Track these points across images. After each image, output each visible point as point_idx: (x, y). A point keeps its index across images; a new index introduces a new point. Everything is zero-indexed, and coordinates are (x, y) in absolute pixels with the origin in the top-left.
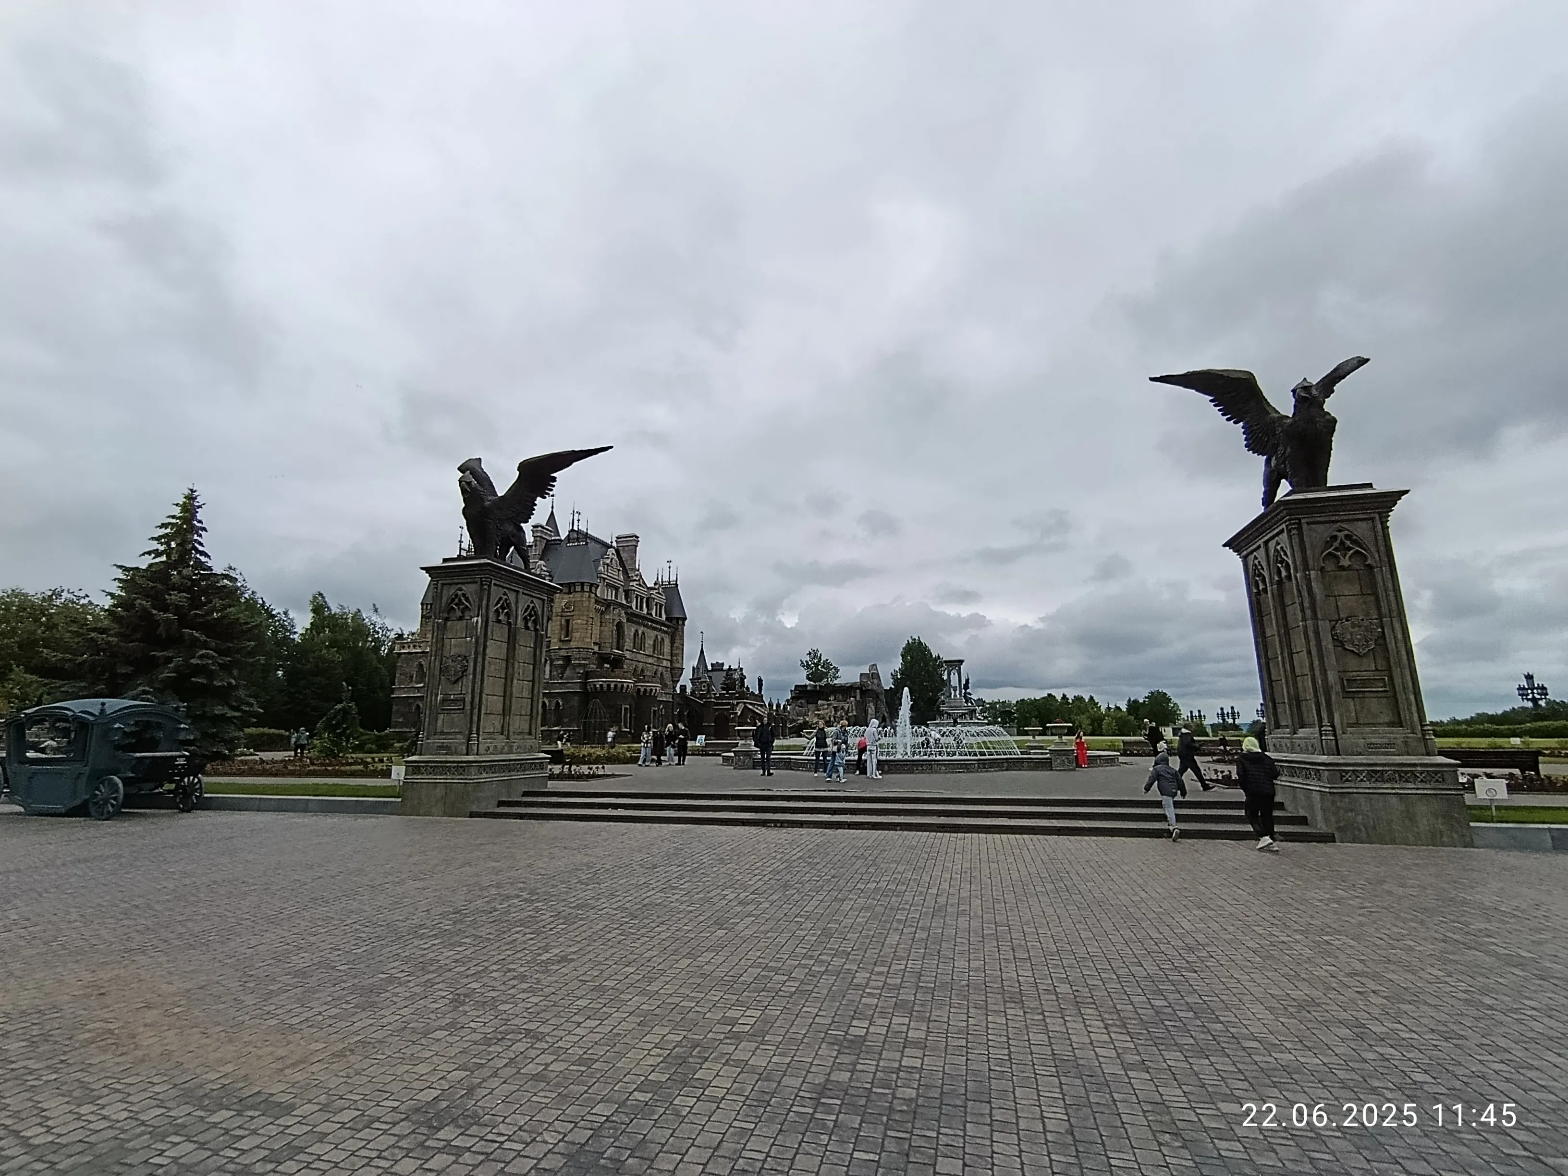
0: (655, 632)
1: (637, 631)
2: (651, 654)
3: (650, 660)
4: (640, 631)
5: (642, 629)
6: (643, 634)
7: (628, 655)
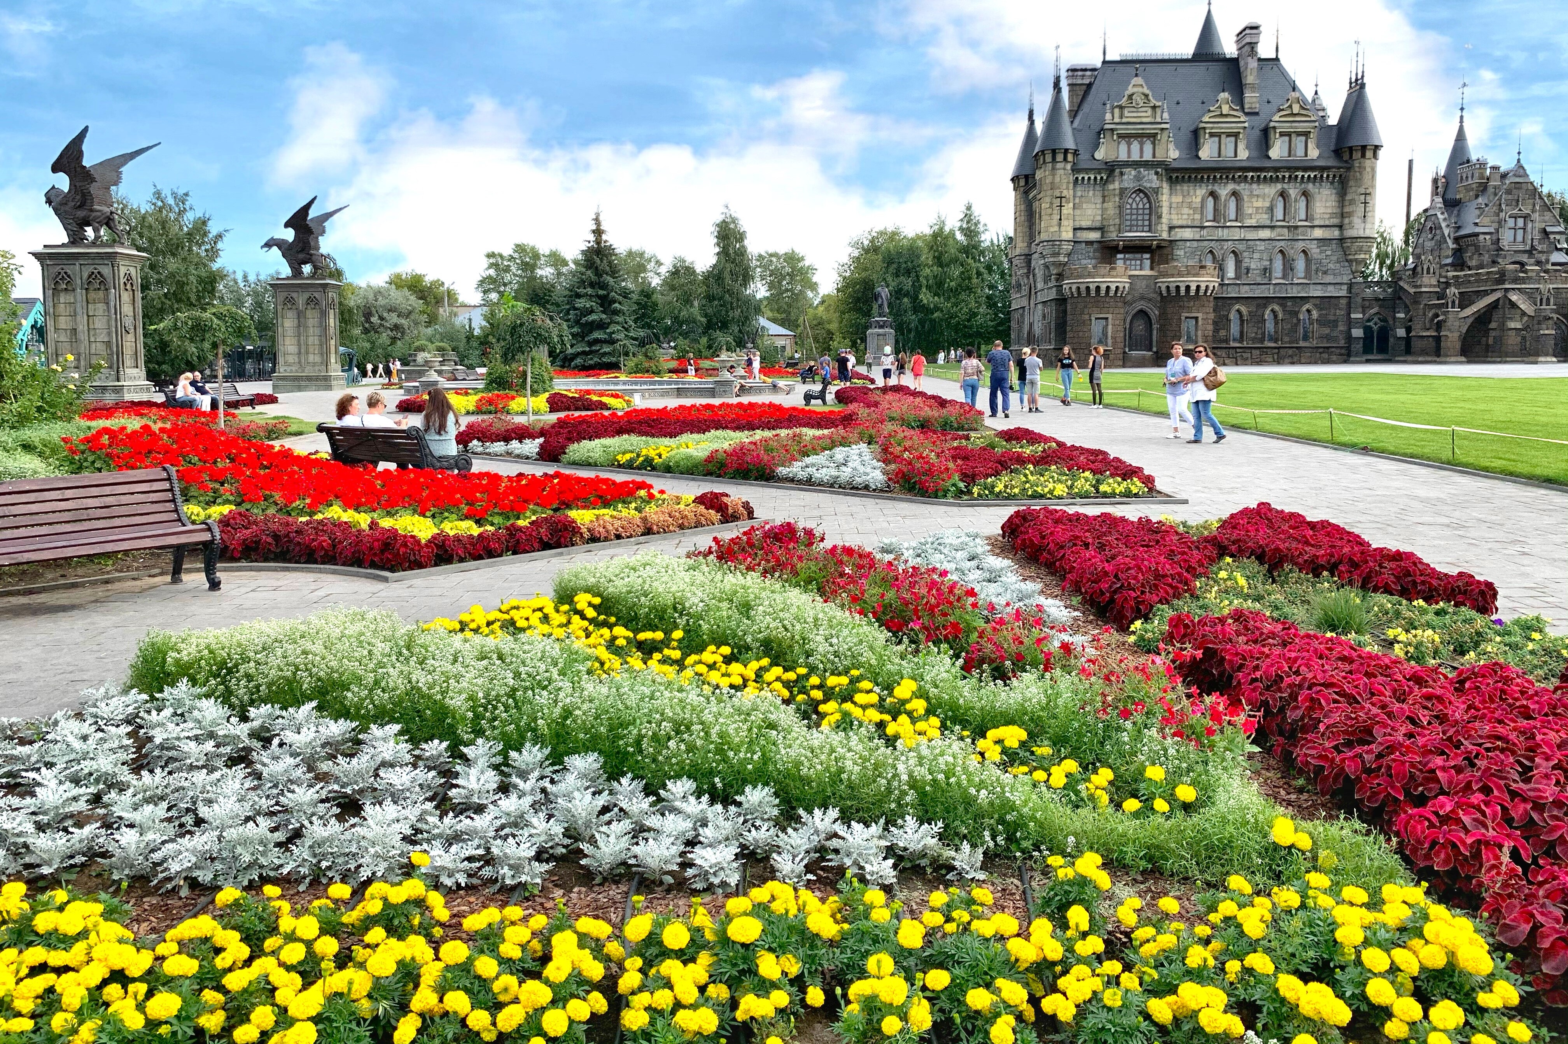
0: (1279, 186)
1: (1213, 194)
2: (1268, 223)
3: (1265, 234)
4: (1224, 191)
5: (1231, 186)
6: (1234, 194)
7: (1187, 234)
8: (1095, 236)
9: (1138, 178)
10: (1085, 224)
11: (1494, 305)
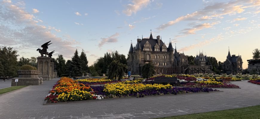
0: (163, 55)
4: (157, 55)
5: (158, 54)
6: (159, 55)
7: (153, 60)
8: (143, 60)
9: (148, 53)
10: (142, 58)
11: (187, 69)
